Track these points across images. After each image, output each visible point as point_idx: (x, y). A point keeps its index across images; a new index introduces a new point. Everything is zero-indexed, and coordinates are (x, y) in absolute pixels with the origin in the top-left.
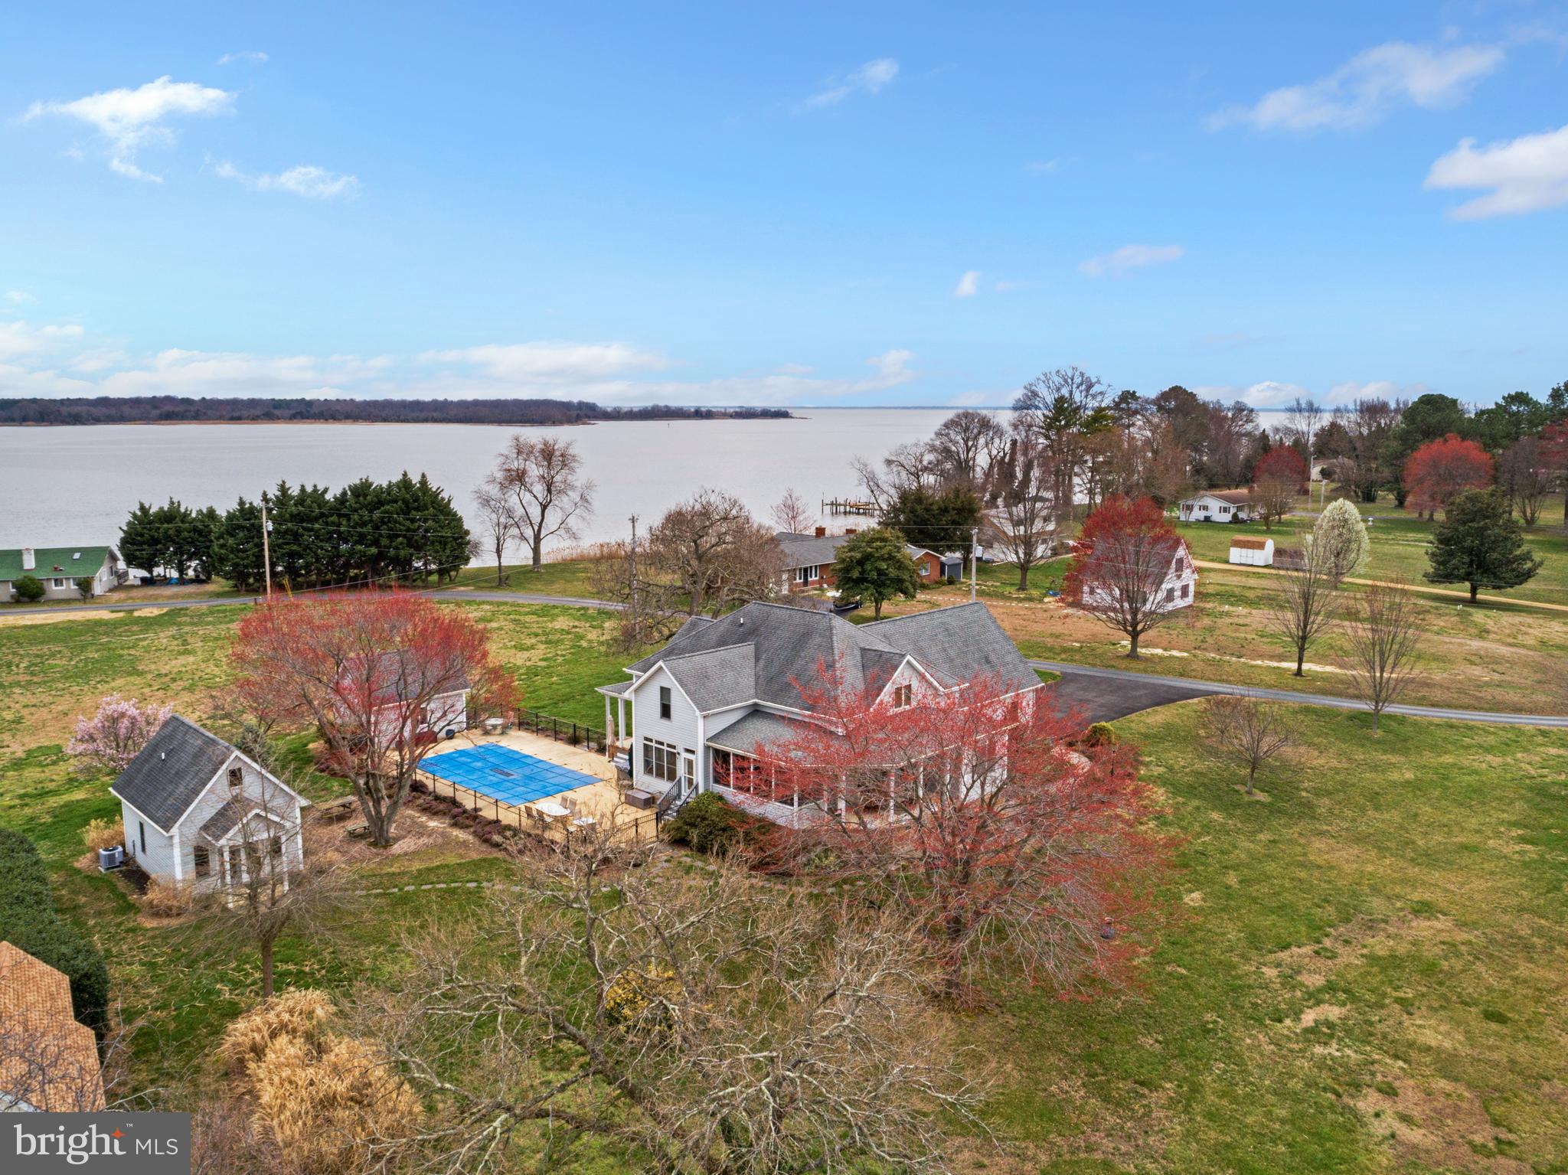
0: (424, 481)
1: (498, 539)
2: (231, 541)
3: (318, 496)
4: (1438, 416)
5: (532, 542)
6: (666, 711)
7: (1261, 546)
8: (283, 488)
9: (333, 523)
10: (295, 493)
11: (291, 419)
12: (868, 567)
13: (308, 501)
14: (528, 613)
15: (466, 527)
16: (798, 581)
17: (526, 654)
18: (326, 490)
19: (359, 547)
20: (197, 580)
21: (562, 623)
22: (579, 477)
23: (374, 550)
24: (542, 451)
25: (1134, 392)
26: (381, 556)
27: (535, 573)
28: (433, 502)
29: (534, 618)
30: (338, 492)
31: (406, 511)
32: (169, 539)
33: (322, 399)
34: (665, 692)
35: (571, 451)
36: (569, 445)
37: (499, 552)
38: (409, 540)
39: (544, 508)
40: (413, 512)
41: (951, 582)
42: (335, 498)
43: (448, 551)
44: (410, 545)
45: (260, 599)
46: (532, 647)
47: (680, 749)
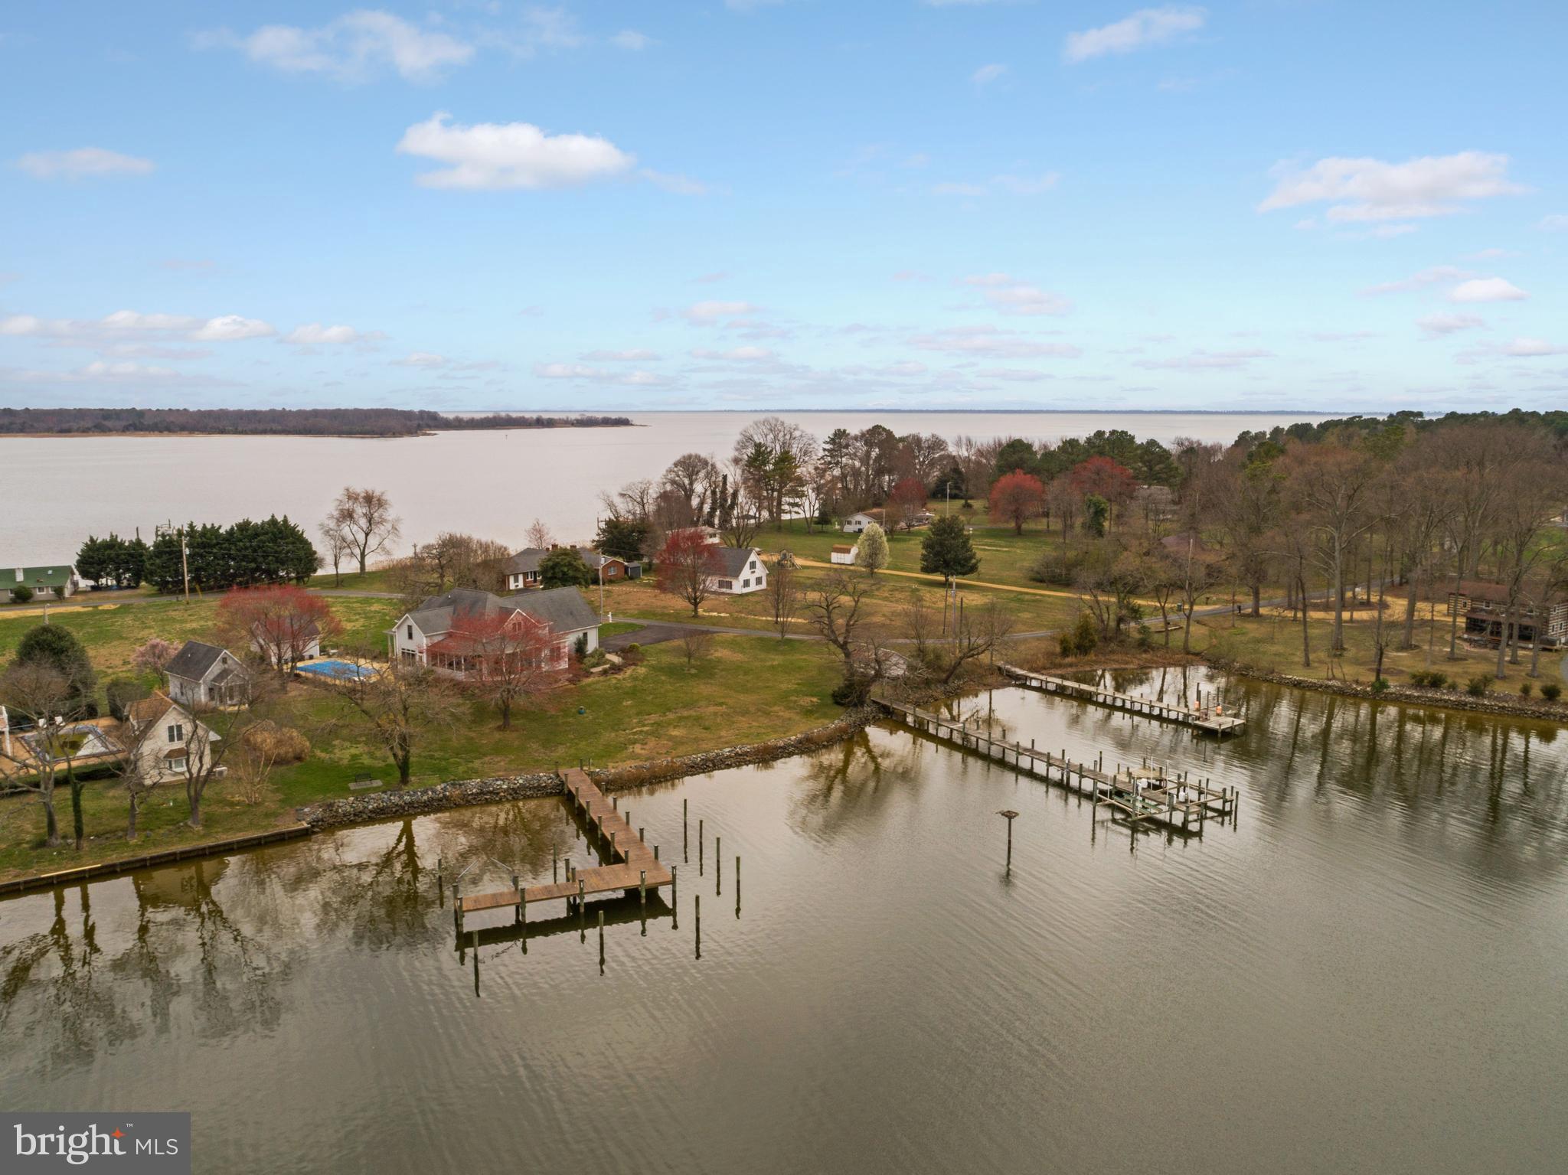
0: (285, 520)
1: (336, 557)
2: (158, 561)
3: (214, 531)
4: (1016, 457)
5: (359, 557)
6: (410, 636)
7: (848, 551)
8: (191, 526)
9: (225, 549)
10: (200, 529)
11: (123, 431)
12: (557, 570)
13: (209, 535)
14: (354, 602)
15: (314, 549)
16: (530, 579)
17: (353, 624)
18: (220, 527)
19: (244, 563)
20: (129, 587)
21: (376, 607)
22: (390, 514)
23: (253, 565)
24: (364, 498)
25: (845, 431)
26: (258, 569)
27: (362, 577)
28: (292, 534)
29: (359, 605)
30: (228, 528)
31: (274, 540)
32: (111, 560)
33: (154, 409)
34: (410, 628)
35: (384, 497)
36: (383, 493)
37: (336, 565)
38: (277, 558)
39: (367, 535)
40: (279, 540)
41: (631, 578)
42: (226, 531)
43: (302, 565)
44: (277, 562)
45: (180, 597)
46: (357, 620)
47: (417, 652)
